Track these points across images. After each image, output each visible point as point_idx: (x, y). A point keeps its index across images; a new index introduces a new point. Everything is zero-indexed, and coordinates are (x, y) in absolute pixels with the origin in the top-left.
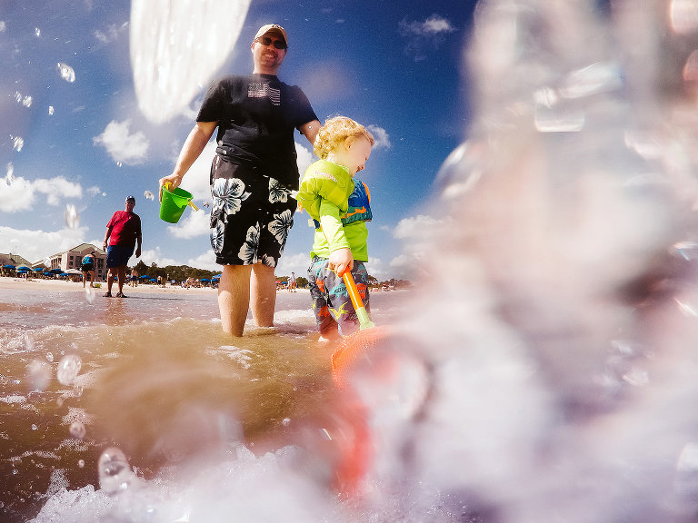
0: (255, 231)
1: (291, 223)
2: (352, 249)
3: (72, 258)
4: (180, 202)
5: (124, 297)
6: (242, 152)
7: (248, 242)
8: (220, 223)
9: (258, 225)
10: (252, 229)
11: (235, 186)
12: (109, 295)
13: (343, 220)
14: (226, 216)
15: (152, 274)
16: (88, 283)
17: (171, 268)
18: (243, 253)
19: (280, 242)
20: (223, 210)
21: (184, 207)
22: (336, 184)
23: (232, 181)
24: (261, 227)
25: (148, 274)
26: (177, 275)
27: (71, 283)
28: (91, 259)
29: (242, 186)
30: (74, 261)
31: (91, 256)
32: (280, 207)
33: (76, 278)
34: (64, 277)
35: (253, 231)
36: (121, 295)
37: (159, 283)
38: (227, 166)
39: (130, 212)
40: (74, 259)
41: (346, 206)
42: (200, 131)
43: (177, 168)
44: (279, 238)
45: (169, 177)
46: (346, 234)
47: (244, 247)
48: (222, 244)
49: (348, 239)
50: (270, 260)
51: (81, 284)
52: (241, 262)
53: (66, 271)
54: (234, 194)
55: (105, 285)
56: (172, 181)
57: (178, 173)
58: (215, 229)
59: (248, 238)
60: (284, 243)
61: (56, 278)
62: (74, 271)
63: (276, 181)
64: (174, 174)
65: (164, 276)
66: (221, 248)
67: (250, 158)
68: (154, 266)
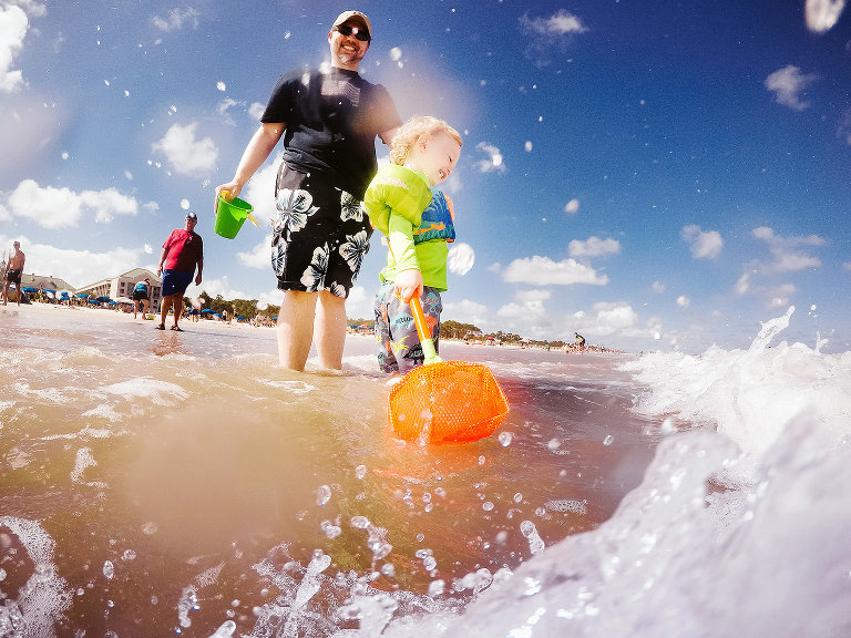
0: (323, 254)
1: (367, 248)
2: (423, 271)
3: (123, 284)
4: (238, 214)
5: (179, 330)
6: (311, 159)
7: (313, 266)
8: (282, 240)
9: (326, 246)
10: (318, 251)
11: (302, 199)
12: (162, 327)
13: (415, 237)
14: (289, 233)
15: (216, 308)
16: (140, 315)
17: (240, 303)
18: (308, 278)
19: (353, 269)
20: (286, 226)
21: (242, 220)
22: (406, 192)
23: (298, 192)
24: (331, 249)
25: (212, 308)
26: (245, 311)
27: (120, 313)
28: (145, 287)
29: (309, 199)
30: (125, 288)
31: (144, 283)
32: (353, 227)
33: (127, 308)
34: (113, 306)
35: (320, 253)
36: (176, 328)
37: (225, 318)
38: (293, 175)
39: (191, 232)
40: (125, 287)
41: (418, 219)
42: (266, 133)
43: (238, 175)
44: (352, 264)
45: (228, 185)
46: (417, 254)
47: (309, 271)
48: (283, 266)
49: (419, 259)
50: (340, 289)
51: (132, 315)
52: (304, 288)
53: (116, 300)
54: (299, 208)
55: (158, 318)
56: (230, 190)
57: (238, 181)
58: (276, 248)
59: (314, 261)
60: (357, 271)
61: (103, 307)
62: (126, 300)
63: (350, 196)
64: (234, 182)
65: (231, 311)
66: (282, 270)
67: (319, 166)
68: (219, 299)
